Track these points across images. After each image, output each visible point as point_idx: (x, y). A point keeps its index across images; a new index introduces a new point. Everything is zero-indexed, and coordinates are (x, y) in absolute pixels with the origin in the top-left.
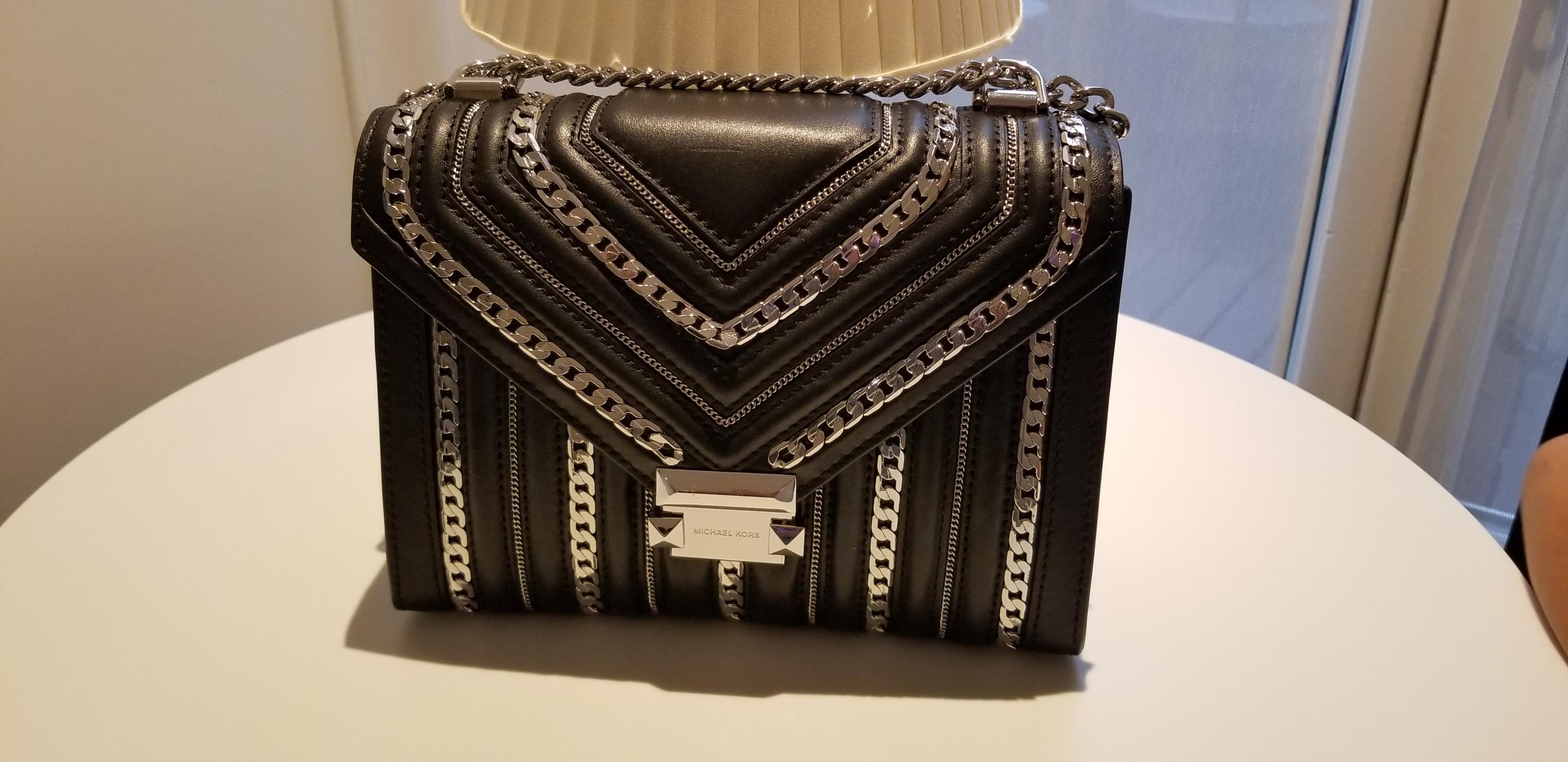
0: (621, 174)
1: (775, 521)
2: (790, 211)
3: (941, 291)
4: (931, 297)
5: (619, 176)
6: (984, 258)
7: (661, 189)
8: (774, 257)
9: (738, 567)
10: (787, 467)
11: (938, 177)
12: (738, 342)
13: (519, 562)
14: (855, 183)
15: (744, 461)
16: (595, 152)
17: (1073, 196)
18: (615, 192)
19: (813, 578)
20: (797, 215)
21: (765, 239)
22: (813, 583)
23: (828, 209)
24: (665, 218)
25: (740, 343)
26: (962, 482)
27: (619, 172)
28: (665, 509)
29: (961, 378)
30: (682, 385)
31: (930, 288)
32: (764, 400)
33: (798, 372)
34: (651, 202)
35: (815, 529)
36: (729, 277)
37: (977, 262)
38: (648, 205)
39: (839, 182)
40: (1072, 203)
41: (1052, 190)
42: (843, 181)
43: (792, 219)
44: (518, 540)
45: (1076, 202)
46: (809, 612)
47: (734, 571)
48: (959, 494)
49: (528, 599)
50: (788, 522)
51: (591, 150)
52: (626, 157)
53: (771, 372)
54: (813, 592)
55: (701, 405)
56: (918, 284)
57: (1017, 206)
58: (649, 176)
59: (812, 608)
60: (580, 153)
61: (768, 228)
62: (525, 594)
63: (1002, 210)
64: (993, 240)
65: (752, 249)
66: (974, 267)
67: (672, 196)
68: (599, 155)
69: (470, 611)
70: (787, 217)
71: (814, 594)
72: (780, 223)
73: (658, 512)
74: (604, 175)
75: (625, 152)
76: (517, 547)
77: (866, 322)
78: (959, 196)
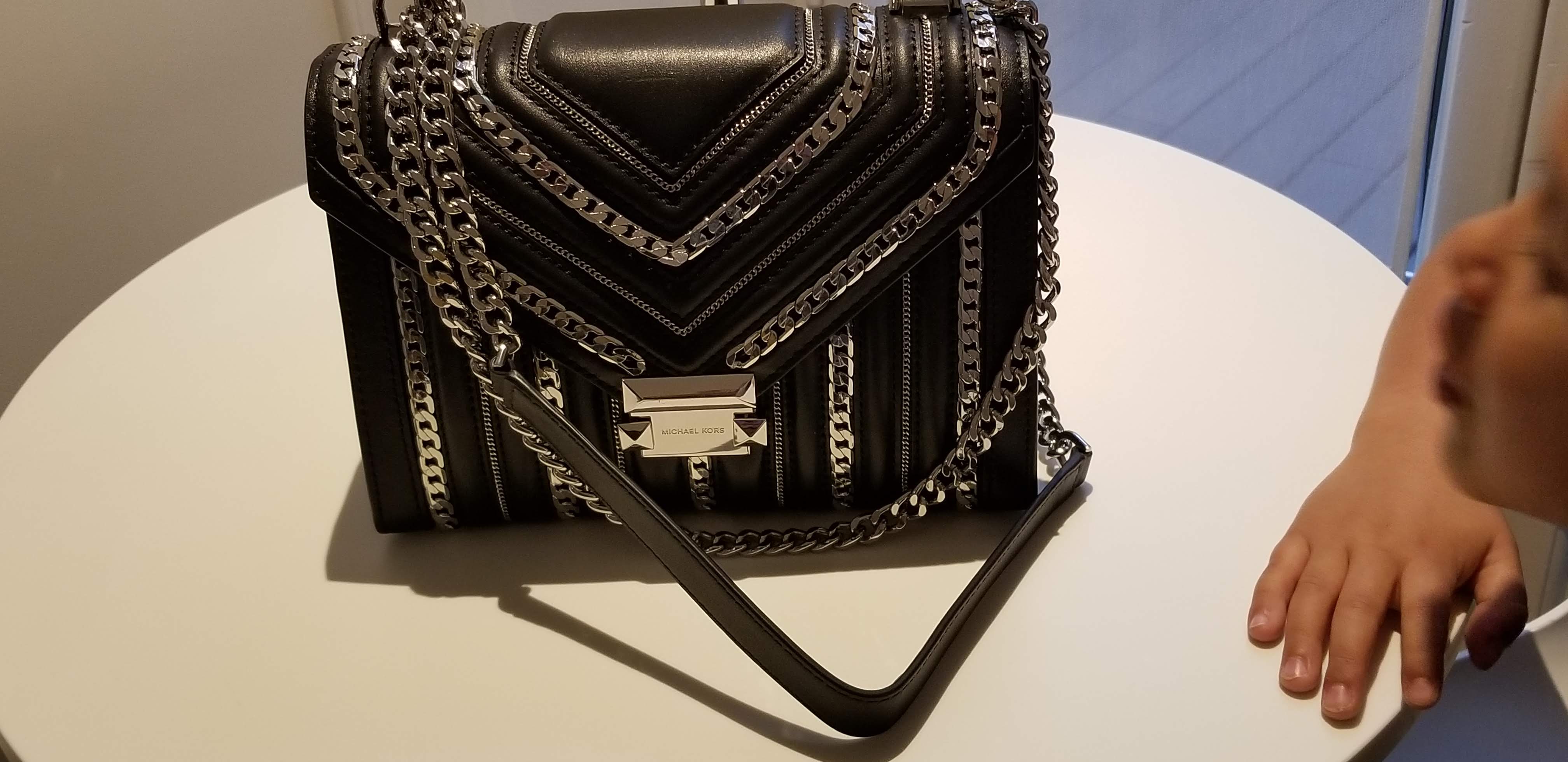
0: (562, 109)
1: (737, 416)
2: (726, 130)
3: (872, 194)
4: (864, 200)
5: (560, 110)
6: (909, 161)
7: (602, 120)
8: (714, 176)
9: (706, 460)
10: (745, 367)
11: (862, 87)
12: (689, 257)
13: (496, 477)
14: (784, 99)
15: (702, 365)
16: (536, 89)
17: (987, 96)
18: (558, 126)
19: (778, 465)
20: (733, 134)
21: (705, 159)
22: (779, 469)
23: (761, 126)
24: (608, 147)
25: (690, 259)
26: (909, 362)
27: (560, 107)
28: (632, 415)
29: (900, 271)
30: (639, 301)
31: (862, 191)
32: (717, 309)
33: (747, 280)
34: (593, 133)
35: (776, 418)
36: (674, 198)
37: (903, 164)
38: (591, 137)
39: (770, 100)
40: (986, 103)
41: (966, 92)
42: (773, 98)
43: (728, 139)
44: (493, 456)
45: (989, 102)
46: (778, 495)
47: (703, 465)
48: (907, 373)
49: (506, 511)
50: (750, 415)
51: (532, 88)
52: (565, 92)
53: (722, 283)
54: (779, 477)
55: (658, 318)
56: (851, 189)
57: (936, 108)
58: (590, 108)
59: (780, 492)
60: (521, 91)
61: (708, 148)
62: (503, 506)
63: (922, 114)
64: (917, 141)
65: (693, 169)
66: (900, 170)
67: (613, 126)
68: (539, 92)
69: (451, 527)
70: (724, 137)
71: (781, 478)
72: (718, 143)
73: (626, 418)
74: (546, 111)
75: (565, 88)
76: (493, 463)
77: (806, 228)
78: (883, 104)
